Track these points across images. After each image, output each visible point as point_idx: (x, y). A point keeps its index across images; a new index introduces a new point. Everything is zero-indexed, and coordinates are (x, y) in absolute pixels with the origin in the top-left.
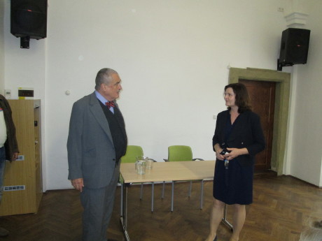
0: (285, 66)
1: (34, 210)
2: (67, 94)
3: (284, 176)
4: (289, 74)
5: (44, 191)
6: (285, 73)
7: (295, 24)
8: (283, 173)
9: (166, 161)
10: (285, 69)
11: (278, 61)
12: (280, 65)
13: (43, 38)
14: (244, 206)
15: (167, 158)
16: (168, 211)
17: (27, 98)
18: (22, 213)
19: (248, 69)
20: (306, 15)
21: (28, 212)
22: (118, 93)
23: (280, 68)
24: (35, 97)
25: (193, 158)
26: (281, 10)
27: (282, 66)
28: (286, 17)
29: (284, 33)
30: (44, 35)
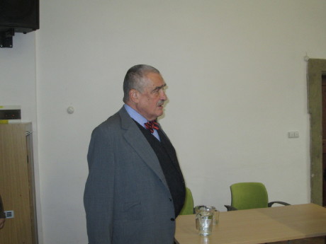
2: (70, 112)
9: (229, 208)
13: (35, 29)
15: (230, 205)
17: (10, 121)
22: (161, 106)
24: (24, 119)
25: (270, 201)
30: (35, 26)
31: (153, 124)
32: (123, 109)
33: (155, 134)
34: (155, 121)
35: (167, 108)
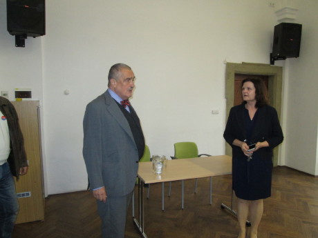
0: (277, 59)
1: (41, 216)
2: (66, 94)
3: (279, 166)
4: (281, 68)
5: (46, 196)
6: (277, 67)
7: (286, 19)
8: (279, 164)
9: (172, 158)
10: (278, 63)
11: (271, 55)
12: (273, 58)
13: (41, 35)
14: (262, 200)
15: (173, 156)
16: (179, 208)
17: (24, 99)
18: (27, 221)
19: (243, 63)
20: (296, 10)
21: (35, 220)
22: (131, 91)
23: (272, 62)
24: (34, 98)
25: (199, 154)
26: (272, 5)
27: (274, 60)
28: (277, 12)
29: (276, 27)
30: (42, 33)
31: (126, 102)
32: (107, 92)
33: (127, 109)
34: (128, 100)
35: (135, 92)
